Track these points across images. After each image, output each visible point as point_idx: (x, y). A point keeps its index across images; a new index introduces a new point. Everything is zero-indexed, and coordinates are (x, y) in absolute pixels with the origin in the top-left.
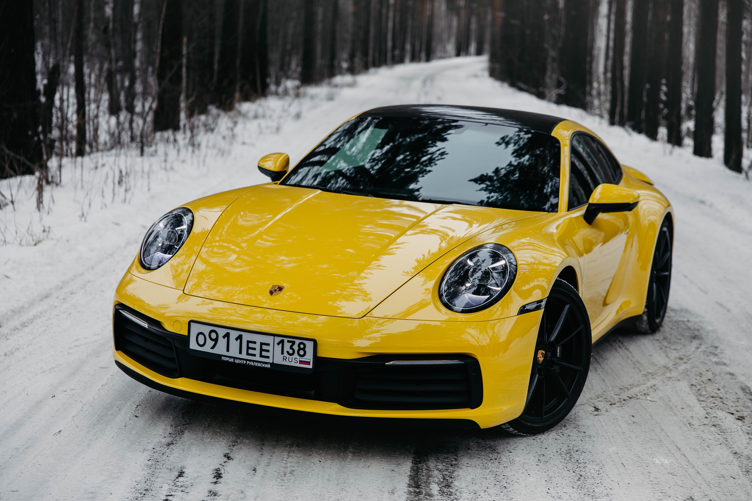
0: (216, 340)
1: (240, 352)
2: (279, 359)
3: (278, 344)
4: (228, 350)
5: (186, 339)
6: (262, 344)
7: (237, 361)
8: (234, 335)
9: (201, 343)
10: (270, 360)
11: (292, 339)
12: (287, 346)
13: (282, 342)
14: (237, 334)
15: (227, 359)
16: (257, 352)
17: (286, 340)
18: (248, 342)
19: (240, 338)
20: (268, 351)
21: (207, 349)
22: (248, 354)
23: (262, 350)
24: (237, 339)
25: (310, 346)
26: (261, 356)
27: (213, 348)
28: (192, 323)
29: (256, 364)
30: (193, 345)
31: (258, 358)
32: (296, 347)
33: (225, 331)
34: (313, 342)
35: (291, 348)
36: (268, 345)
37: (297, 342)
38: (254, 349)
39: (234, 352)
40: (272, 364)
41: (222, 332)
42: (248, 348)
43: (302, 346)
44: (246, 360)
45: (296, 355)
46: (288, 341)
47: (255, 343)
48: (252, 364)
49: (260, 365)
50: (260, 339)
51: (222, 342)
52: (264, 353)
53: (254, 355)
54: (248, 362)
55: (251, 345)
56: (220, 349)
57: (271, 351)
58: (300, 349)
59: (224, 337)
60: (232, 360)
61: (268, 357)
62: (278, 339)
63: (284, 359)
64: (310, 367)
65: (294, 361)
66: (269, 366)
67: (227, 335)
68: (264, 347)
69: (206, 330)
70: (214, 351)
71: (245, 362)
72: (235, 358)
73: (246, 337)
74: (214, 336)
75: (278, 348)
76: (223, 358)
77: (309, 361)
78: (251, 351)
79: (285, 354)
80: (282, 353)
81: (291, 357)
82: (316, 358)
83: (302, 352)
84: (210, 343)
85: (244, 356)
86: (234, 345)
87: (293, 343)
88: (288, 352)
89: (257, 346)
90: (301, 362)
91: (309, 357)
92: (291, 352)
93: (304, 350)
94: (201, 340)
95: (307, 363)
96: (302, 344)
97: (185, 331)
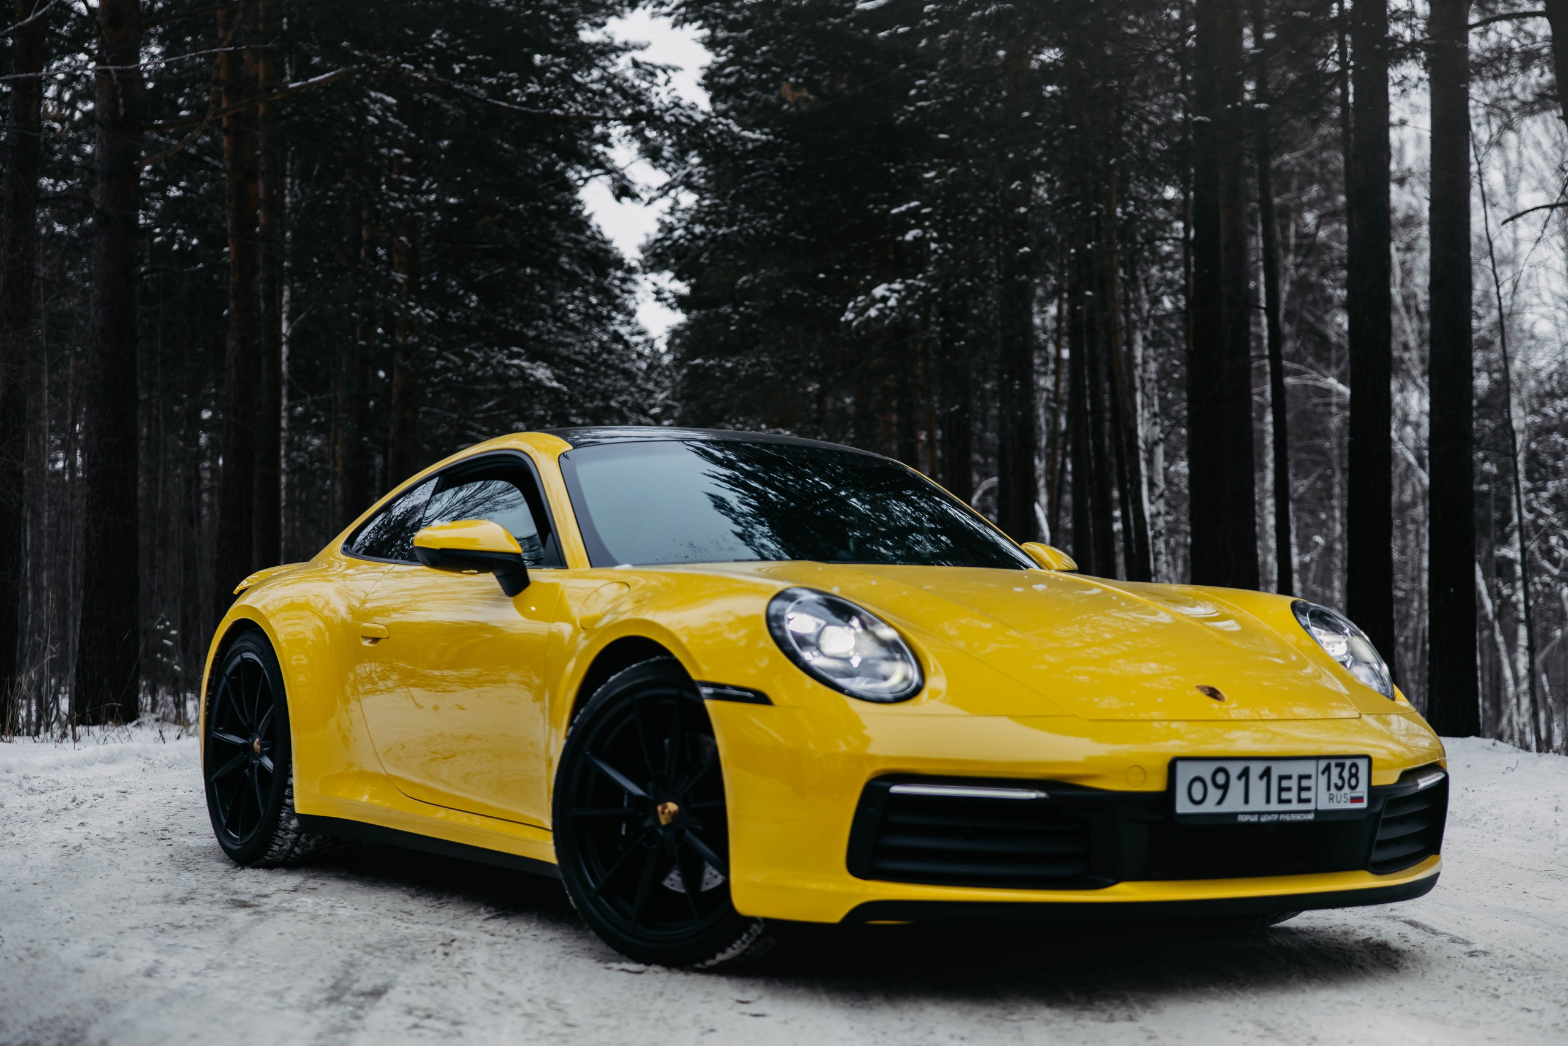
0: (1225, 787)
1: (1268, 801)
2: (1324, 804)
3: (1323, 773)
4: (1246, 801)
5: (1169, 795)
6: (1301, 777)
7: (1264, 819)
8: (1256, 769)
9: (1198, 795)
10: (1311, 806)
11: (1340, 760)
12: (1335, 772)
13: (1328, 769)
14: (1262, 766)
15: (1248, 818)
16: (1293, 795)
17: (1333, 763)
18: (1281, 778)
19: (1267, 773)
20: (1308, 789)
21: (1209, 807)
22: (1281, 801)
23: (1301, 789)
24: (1261, 777)
25: (1363, 765)
26: (1301, 801)
27: (1220, 802)
28: (1179, 763)
29: (1294, 817)
30: (1183, 806)
31: (1295, 806)
32: (1346, 774)
33: (1241, 766)
34: (1367, 763)
35: (1341, 777)
36: (1309, 777)
37: (1348, 763)
38: (1289, 789)
39: (1257, 803)
40: (1316, 812)
41: (1235, 769)
42: (1281, 789)
43: (1354, 770)
44: (1279, 813)
45: (1346, 789)
46: (1337, 765)
47: (1289, 777)
48: (1287, 818)
49: (1299, 817)
50: (1295, 769)
51: (1237, 787)
52: (1304, 795)
53: (1289, 801)
54: (1282, 817)
55: (1285, 784)
56: (1234, 803)
57: (1313, 789)
58: (1352, 776)
59: (1239, 778)
60: (1254, 819)
61: (1308, 801)
62: (1323, 764)
63: (1331, 799)
64: (1364, 805)
65: (1342, 802)
66: (1311, 817)
67: (1245, 774)
68: (1305, 783)
69: (1206, 770)
70: (1225, 808)
71: (1276, 817)
72: (1260, 814)
73: (1277, 769)
74: (1221, 779)
75: (1323, 779)
76: (1242, 819)
77: (1360, 795)
78: (1285, 795)
79: (1333, 790)
80: (1329, 789)
81: (1339, 793)
82: (1371, 789)
83: (1353, 782)
84: (1214, 794)
85: (1274, 806)
86: (1258, 788)
87: (1342, 766)
88: (1336, 785)
89: (1293, 783)
90: (1354, 800)
91: (1362, 790)
92: (1340, 783)
93: (1355, 775)
94: (1197, 791)
95: (1359, 799)
96: (1354, 765)
97: (1156, 784)
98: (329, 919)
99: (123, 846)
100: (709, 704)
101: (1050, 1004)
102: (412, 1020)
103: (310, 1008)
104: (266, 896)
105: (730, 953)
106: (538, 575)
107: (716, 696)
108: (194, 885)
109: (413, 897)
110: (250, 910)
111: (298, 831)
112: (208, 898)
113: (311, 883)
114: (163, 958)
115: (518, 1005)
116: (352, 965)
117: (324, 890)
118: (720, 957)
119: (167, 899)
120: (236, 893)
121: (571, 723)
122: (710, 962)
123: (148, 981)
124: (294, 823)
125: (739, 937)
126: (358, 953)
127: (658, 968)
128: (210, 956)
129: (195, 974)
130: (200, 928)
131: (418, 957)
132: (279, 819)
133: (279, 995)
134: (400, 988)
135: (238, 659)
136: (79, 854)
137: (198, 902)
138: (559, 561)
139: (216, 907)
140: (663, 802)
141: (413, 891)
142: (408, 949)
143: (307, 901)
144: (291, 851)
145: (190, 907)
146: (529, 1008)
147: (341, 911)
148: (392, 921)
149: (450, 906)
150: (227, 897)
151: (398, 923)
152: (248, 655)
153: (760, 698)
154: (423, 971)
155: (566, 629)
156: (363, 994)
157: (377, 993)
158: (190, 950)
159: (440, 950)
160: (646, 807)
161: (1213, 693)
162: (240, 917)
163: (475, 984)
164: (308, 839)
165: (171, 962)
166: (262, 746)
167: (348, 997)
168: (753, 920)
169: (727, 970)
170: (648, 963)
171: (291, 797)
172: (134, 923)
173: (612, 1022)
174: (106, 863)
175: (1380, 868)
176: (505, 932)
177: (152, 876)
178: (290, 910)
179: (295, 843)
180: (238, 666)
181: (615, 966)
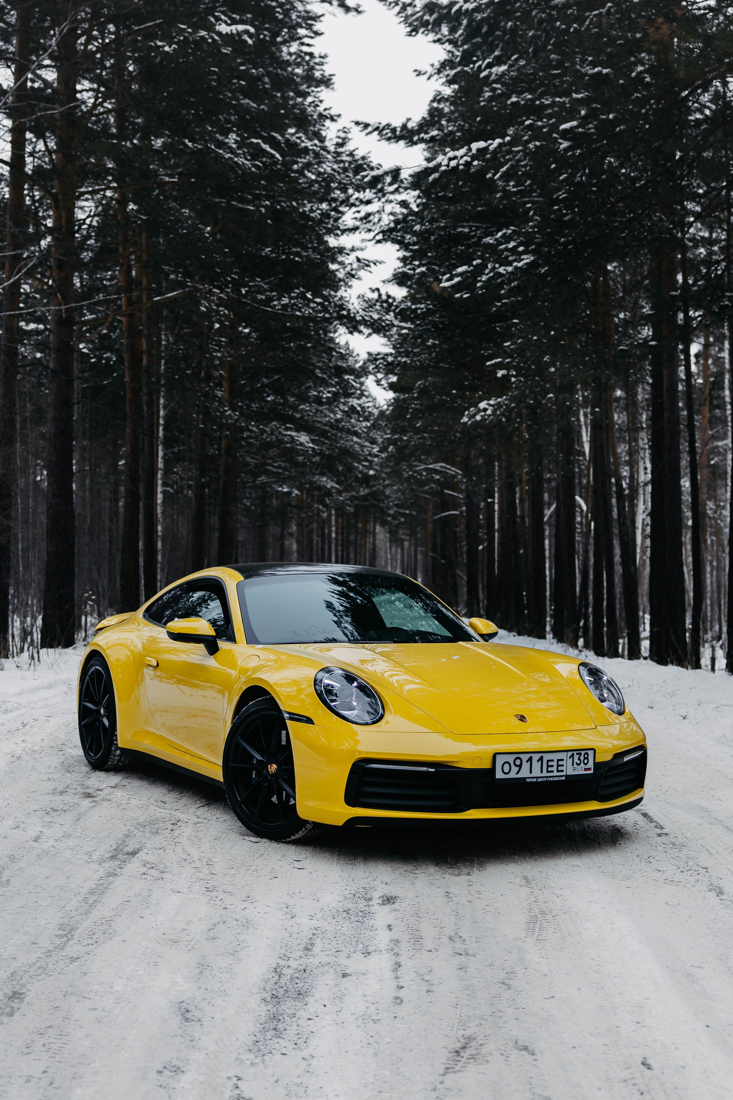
0: (520, 766)
1: (542, 772)
2: (570, 772)
3: (570, 757)
4: (531, 772)
5: (492, 770)
6: (558, 760)
7: (539, 780)
8: (536, 757)
9: (506, 770)
10: (563, 773)
11: (579, 751)
12: (576, 757)
13: (573, 755)
14: (538, 756)
15: (531, 780)
16: (554, 769)
17: (575, 753)
18: (548, 761)
19: (541, 759)
20: (562, 765)
21: (512, 775)
22: (548, 772)
23: (558, 766)
24: (538, 761)
25: (591, 753)
26: (558, 771)
27: (517, 773)
28: (497, 756)
29: (554, 779)
30: (499, 775)
31: (555, 773)
32: (582, 758)
33: (528, 756)
34: (592, 751)
35: (579, 759)
36: (563, 760)
37: (583, 753)
38: (552, 766)
39: (536, 772)
40: (566, 776)
41: (525, 757)
42: (548, 766)
43: (586, 756)
44: (547, 777)
45: (582, 765)
46: (577, 754)
47: (553, 761)
48: (551, 779)
49: (557, 779)
50: (555, 757)
51: (526, 766)
52: (560, 768)
53: (552, 772)
54: (548, 779)
55: (550, 763)
56: (524, 773)
57: (564, 765)
58: (585, 758)
59: (527, 761)
60: (535, 780)
61: (562, 771)
62: (570, 754)
63: (574, 769)
64: (592, 772)
65: (580, 771)
66: (564, 778)
67: (530, 759)
68: (560, 763)
69: (511, 759)
70: (519, 776)
71: (545, 779)
72: (537, 778)
73: (546, 757)
74: (518, 762)
75: (570, 761)
76: (528, 780)
77: (589, 767)
78: (550, 769)
79: (575, 765)
80: (573, 765)
81: (578, 767)
82: (595, 763)
83: (586, 761)
84: (515, 769)
85: (545, 774)
86: (536, 766)
87: (580, 754)
88: (576, 763)
89: (555, 763)
90: (586, 769)
91: (591, 764)
92: (579, 762)
93: (587, 758)
94: (506, 768)
95: (590, 769)
96: (587, 753)
97: (486, 765)
98: (125, 807)
99: (41, 755)
100: (288, 722)
101: (436, 865)
102: (145, 869)
103: (102, 861)
104: (101, 790)
105: (297, 836)
106: (222, 644)
107: (291, 719)
108: (69, 781)
109: (169, 791)
110: (91, 799)
111: (120, 756)
112: (74, 791)
113: (125, 782)
114: (44, 830)
115: (194, 861)
116: (128, 836)
117: (129, 786)
118: (293, 838)
119: (54, 792)
120: (87, 788)
121: (232, 722)
122: (288, 840)
123: (35, 844)
124: (118, 752)
125: (301, 829)
126: (132, 829)
127: (266, 840)
128: (65, 830)
129: (56, 840)
130: (65, 811)
131: (159, 831)
132: (111, 750)
133: (89, 854)
134: (145, 851)
135: (93, 669)
136: (18, 762)
137: (69, 794)
138: (232, 639)
139: (76, 797)
140: (271, 763)
141: (170, 788)
142: (156, 826)
143: (119, 794)
144: (117, 764)
145: (65, 797)
146: (198, 864)
147: (133, 801)
148: (155, 807)
149: (185, 798)
150: (83, 791)
151: (157, 809)
152: (98, 667)
153: (309, 721)
154: (158, 840)
155: (233, 673)
156: (128, 854)
157: (134, 853)
158: (58, 825)
159: (170, 827)
160: (263, 766)
161: (522, 718)
162: (86, 803)
163: (179, 849)
164: (125, 759)
165: (48, 832)
166: (105, 712)
167: (120, 856)
168: (307, 822)
169: (296, 843)
170: (262, 837)
171: (116, 740)
172: (35, 807)
173: (233, 872)
174: (30, 767)
175: (603, 799)
176: (205, 816)
177: (51, 776)
178: (109, 800)
179: (119, 761)
180: (93, 672)
181: (247, 838)
